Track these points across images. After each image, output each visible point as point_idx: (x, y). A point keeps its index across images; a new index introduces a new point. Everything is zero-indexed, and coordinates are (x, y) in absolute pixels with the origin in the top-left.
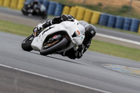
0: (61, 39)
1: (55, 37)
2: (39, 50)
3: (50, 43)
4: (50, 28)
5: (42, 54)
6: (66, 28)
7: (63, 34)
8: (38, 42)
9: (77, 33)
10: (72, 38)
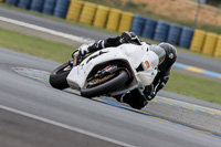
0: (117, 73)
1: (108, 69)
2: (79, 89)
3: (98, 77)
4: (101, 53)
5: (84, 95)
6: (128, 55)
7: (122, 64)
8: (78, 75)
9: (145, 66)
10: (136, 73)
